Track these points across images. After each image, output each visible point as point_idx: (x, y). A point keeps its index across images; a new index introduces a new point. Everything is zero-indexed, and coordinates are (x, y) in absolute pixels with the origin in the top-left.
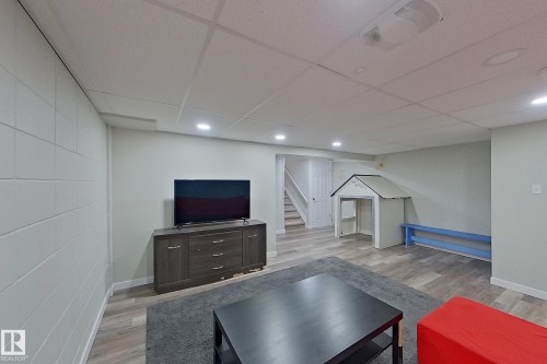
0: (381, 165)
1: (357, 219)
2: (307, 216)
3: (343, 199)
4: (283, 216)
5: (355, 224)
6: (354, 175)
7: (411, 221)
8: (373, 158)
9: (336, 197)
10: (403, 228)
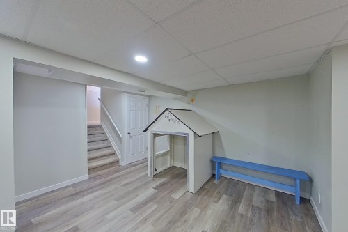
0: (193, 100)
1: (171, 153)
2: (121, 151)
3: (156, 135)
4: (85, 155)
5: (169, 157)
6: (167, 109)
7: (218, 154)
8: (185, 93)
9: (149, 132)
10: (213, 162)
